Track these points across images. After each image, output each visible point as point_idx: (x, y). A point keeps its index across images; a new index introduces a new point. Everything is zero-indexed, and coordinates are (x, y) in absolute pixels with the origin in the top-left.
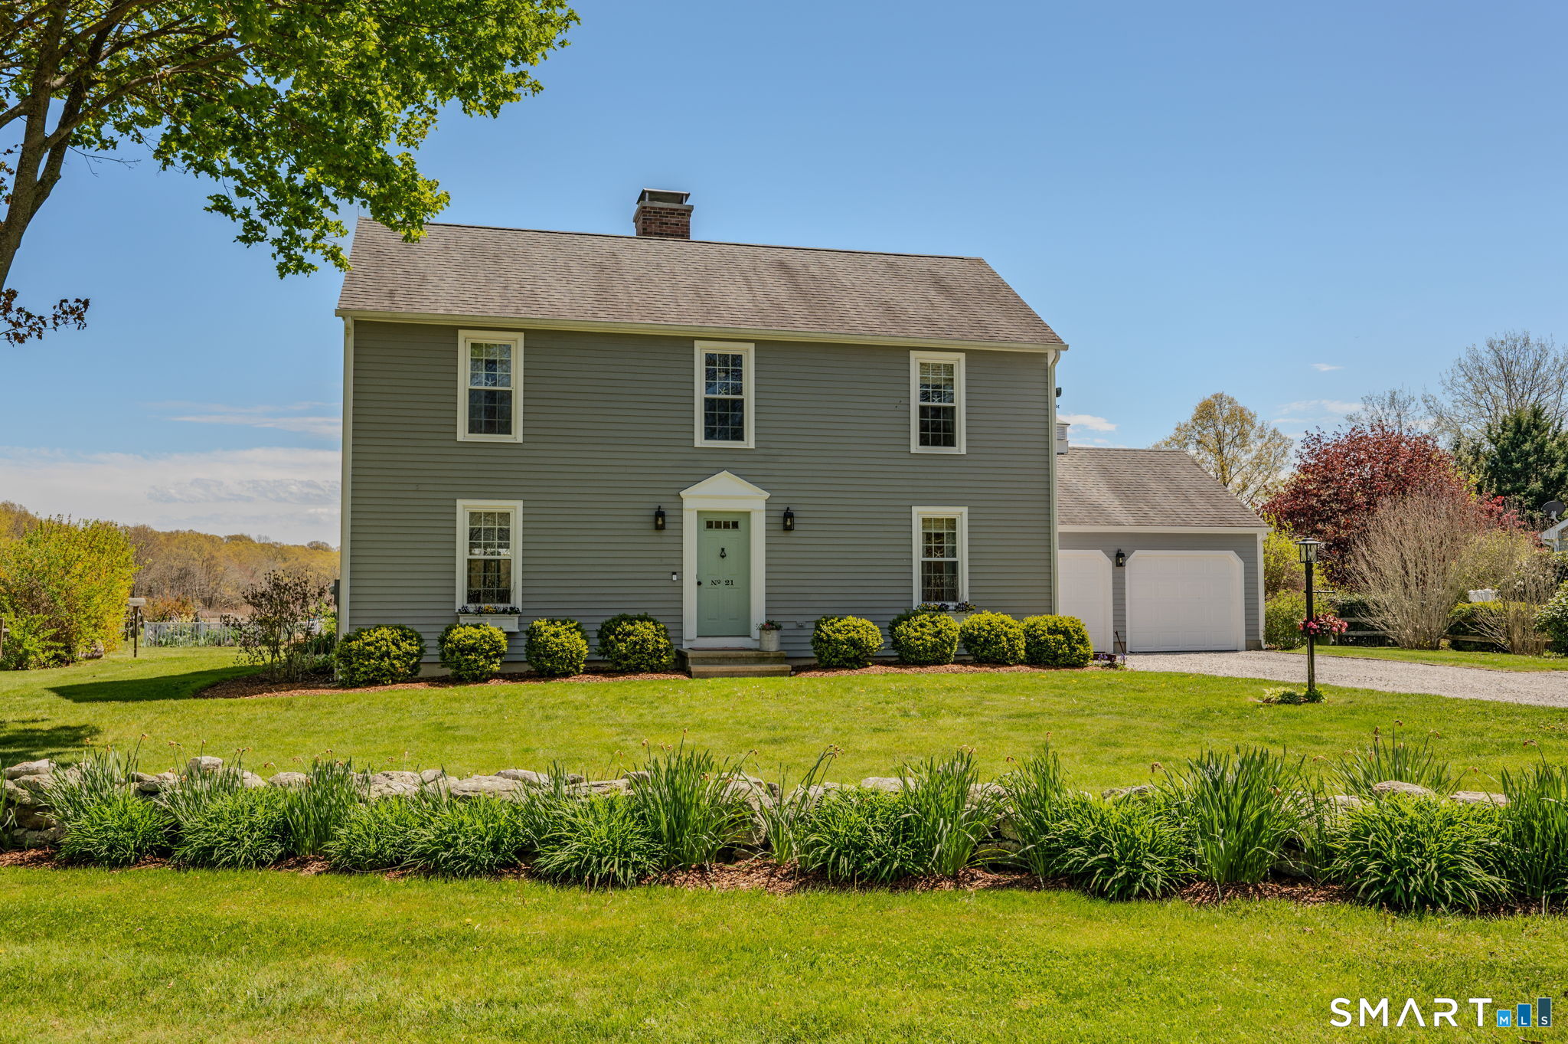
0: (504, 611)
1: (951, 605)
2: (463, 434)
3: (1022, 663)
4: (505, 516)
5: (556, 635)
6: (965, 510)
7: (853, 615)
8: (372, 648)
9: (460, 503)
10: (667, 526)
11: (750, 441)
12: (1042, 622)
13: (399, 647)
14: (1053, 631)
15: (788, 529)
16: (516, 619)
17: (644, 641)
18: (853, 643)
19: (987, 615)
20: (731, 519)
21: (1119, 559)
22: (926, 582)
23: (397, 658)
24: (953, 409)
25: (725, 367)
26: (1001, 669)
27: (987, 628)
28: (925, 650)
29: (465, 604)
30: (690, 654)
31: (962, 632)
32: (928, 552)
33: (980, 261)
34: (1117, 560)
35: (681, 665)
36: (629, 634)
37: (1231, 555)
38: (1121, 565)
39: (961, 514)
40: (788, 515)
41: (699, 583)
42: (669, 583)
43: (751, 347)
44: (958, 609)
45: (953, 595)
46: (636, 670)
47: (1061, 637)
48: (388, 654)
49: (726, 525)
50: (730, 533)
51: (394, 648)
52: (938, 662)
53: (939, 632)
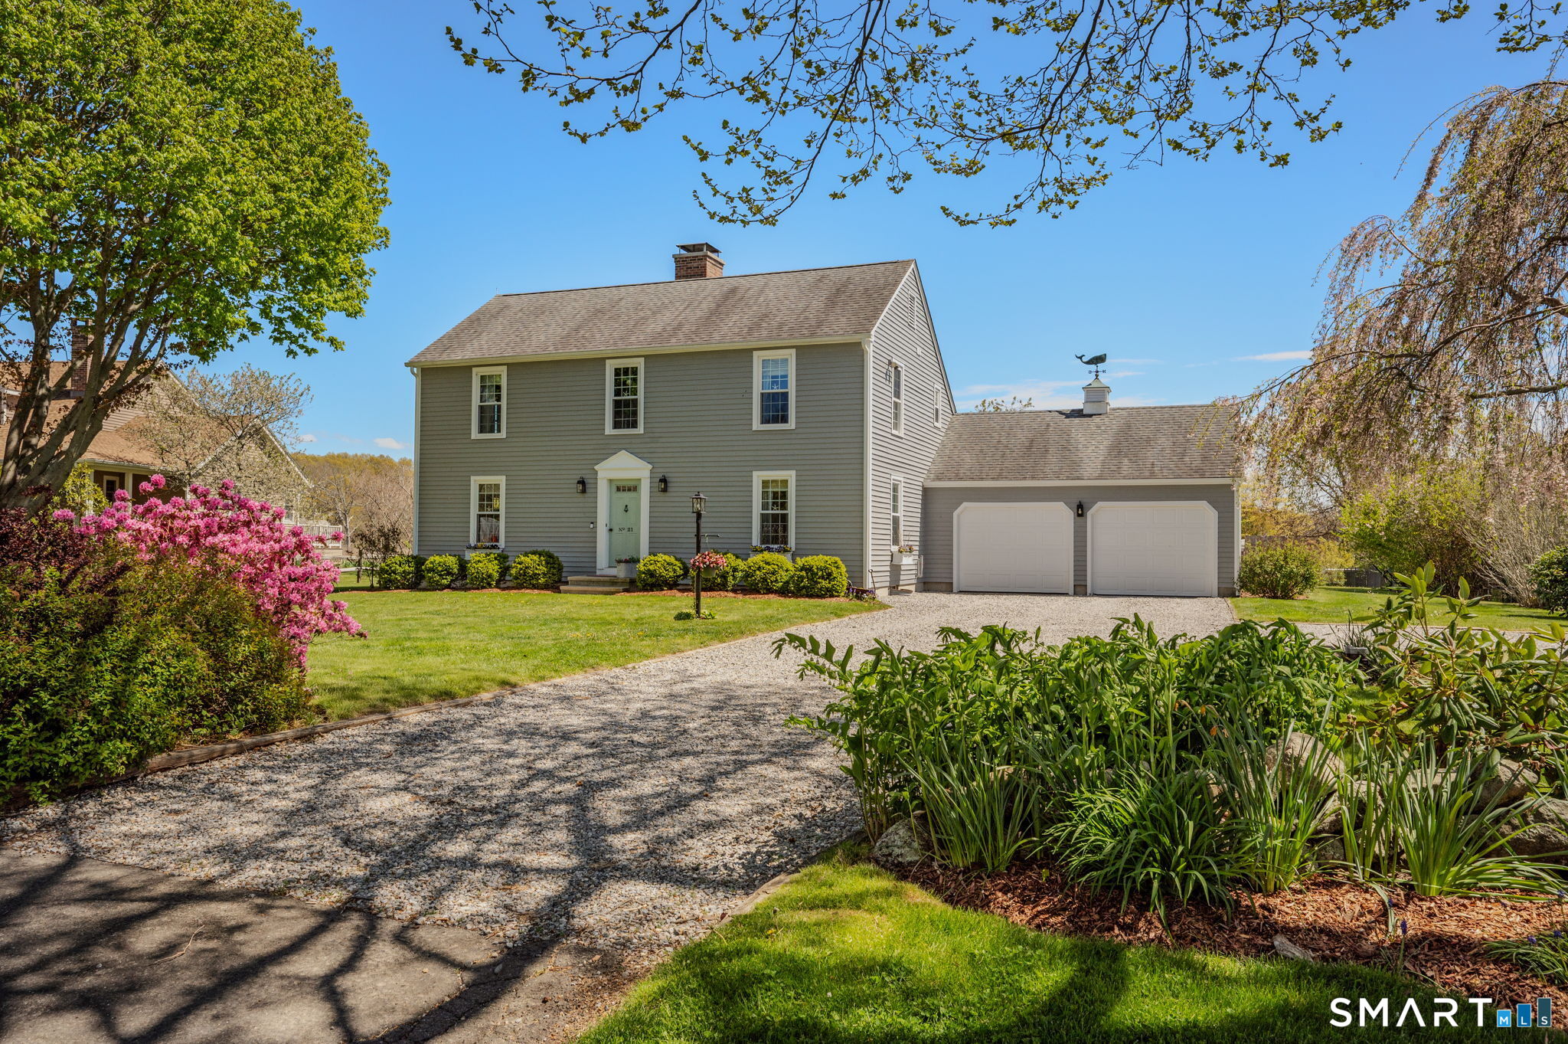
2: (475, 434)
6: (793, 473)
9: (473, 478)
10: (588, 490)
11: (641, 429)
15: (665, 490)
20: (629, 484)
21: (1080, 510)
22: (765, 529)
24: (787, 393)
25: (625, 377)
29: (476, 543)
32: (766, 506)
34: (1077, 509)
37: (1204, 505)
38: (1079, 515)
39: (791, 476)
40: (663, 480)
41: (611, 530)
42: (588, 530)
43: (642, 360)
45: (785, 540)
49: (627, 489)
50: (632, 494)
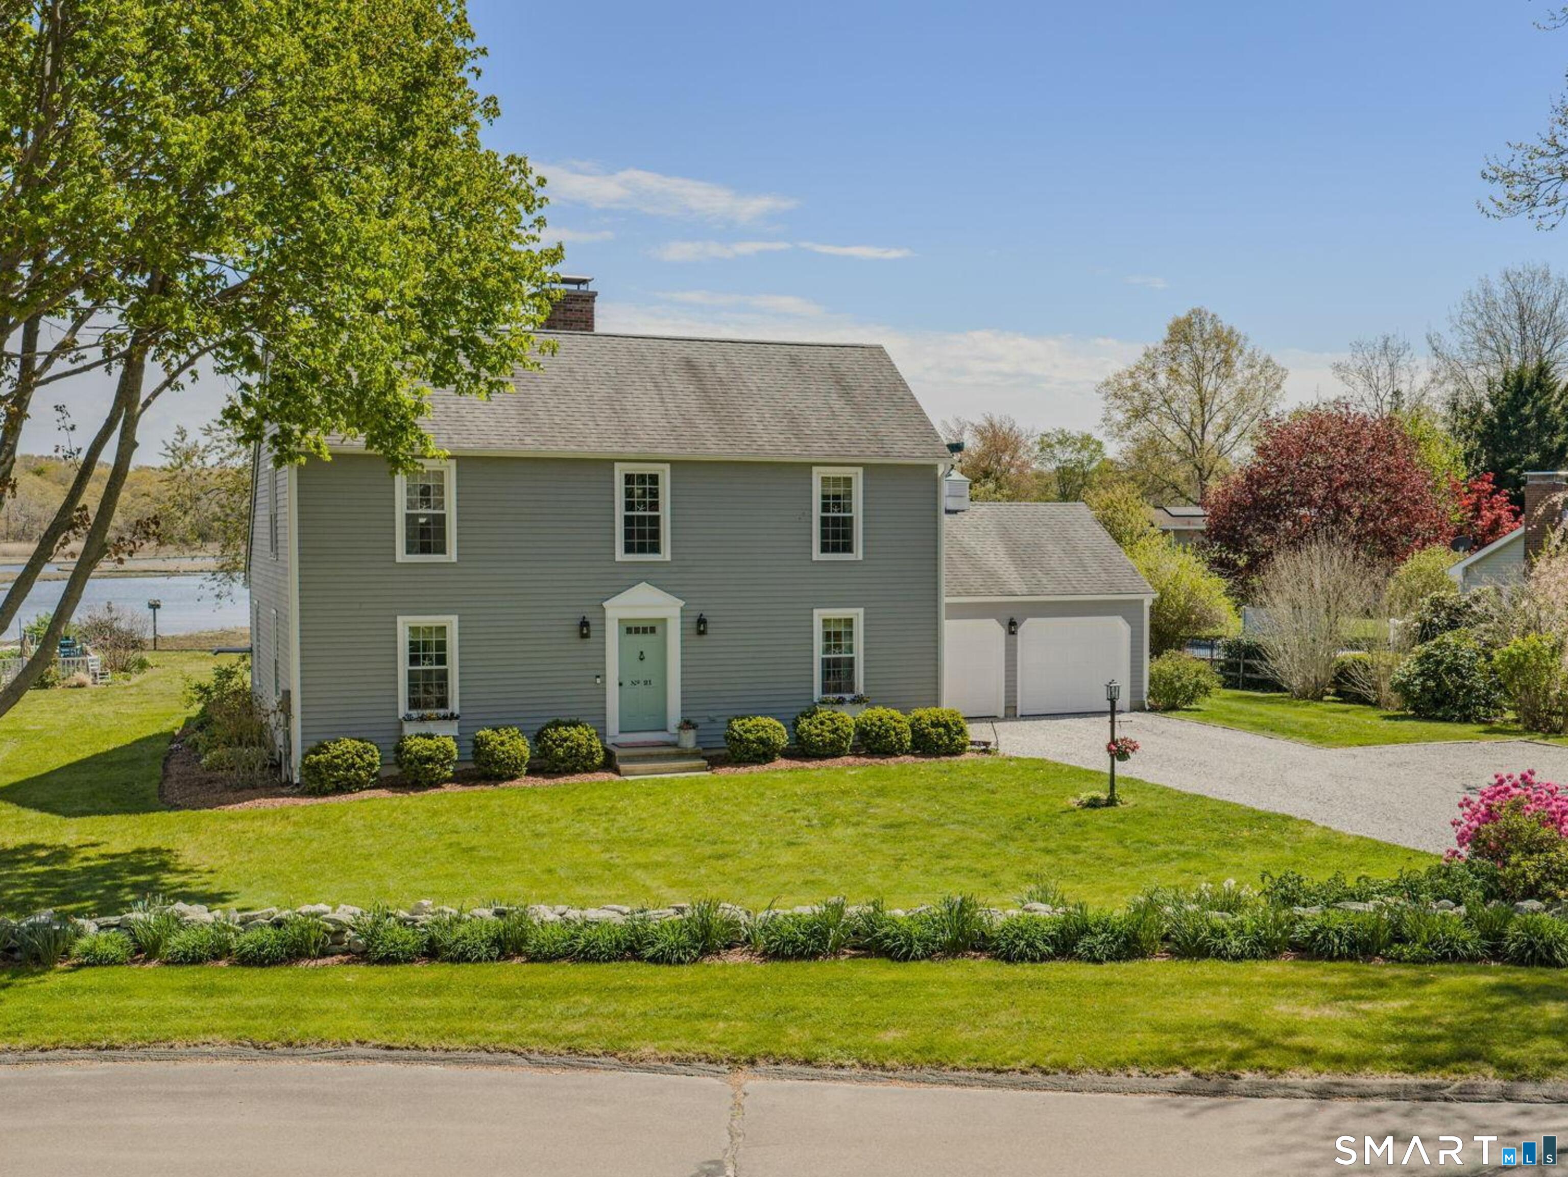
0: (445, 718)
1: (848, 696)
2: (401, 555)
3: (907, 753)
4: (442, 630)
5: (502, 743)
6: (861, 611)
7: (762, 715)
8: (339, 761)
9: (400, 619)
10: (592, 634)
11: (666, 554)
12: (925, 714)
13: (362, 759)
14: (935, 725)
15: (701, 633)
16: (456, 724)
17: (579, 745)
18: (761, 741)
19: (880, 711)
20: (648, 625)
21: (1012, 626)
22: (826, 675)
23: (363, 768)
24: (851, 518)
25: (640, 487)
26: (890, 760)
27: (878, 723)
28: (825, 745)
29: (407, 711)
30: (618, 752)
31: (857, 726)
32: (827, 650)
33: (879, 348)
34: (1010, 629)
35: (610, 764)
36: (565, 740)
37: (1119, 620)
38: (1013, 633)
39: (857, 614)
40: (701, 621)
41: (620, 684)
42: (592, 685)
43: (667, 467)
44: (854, 701)
45: (851, 689)
46: (572, 771)
47: (941, 730)
48: (353, 765)
49: (645, 630)
50: (649, 637)
51: (358, 760)
52: (835, 755)
53: (837, 729)
